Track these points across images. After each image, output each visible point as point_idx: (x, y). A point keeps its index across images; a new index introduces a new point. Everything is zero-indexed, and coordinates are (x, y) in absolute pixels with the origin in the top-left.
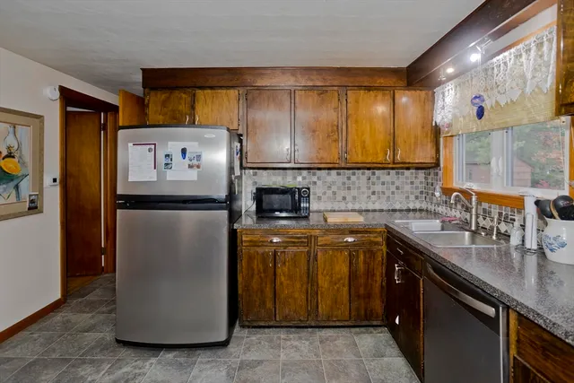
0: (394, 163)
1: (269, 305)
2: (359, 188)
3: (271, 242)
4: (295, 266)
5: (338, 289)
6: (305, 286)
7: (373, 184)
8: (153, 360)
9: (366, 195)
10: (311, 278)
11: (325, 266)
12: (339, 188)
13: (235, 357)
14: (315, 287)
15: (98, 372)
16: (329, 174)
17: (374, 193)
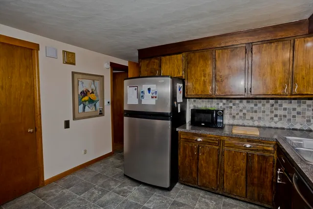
0: (292, 95)
1: (194, 175)
2: (264, 112)
3: (196, 140)
4: (210, 156)
5: (238, 175)
6: (215, 169)
7: (276, 109)
8: (136, 188)
9: (269, 117)
10: (219, 165)
11: (229, 159)
12: (248, 111)
13: (172, 198)
14: (222, 171)
15: (116, 185)
16: (241, 102)
17: (276, 116)
